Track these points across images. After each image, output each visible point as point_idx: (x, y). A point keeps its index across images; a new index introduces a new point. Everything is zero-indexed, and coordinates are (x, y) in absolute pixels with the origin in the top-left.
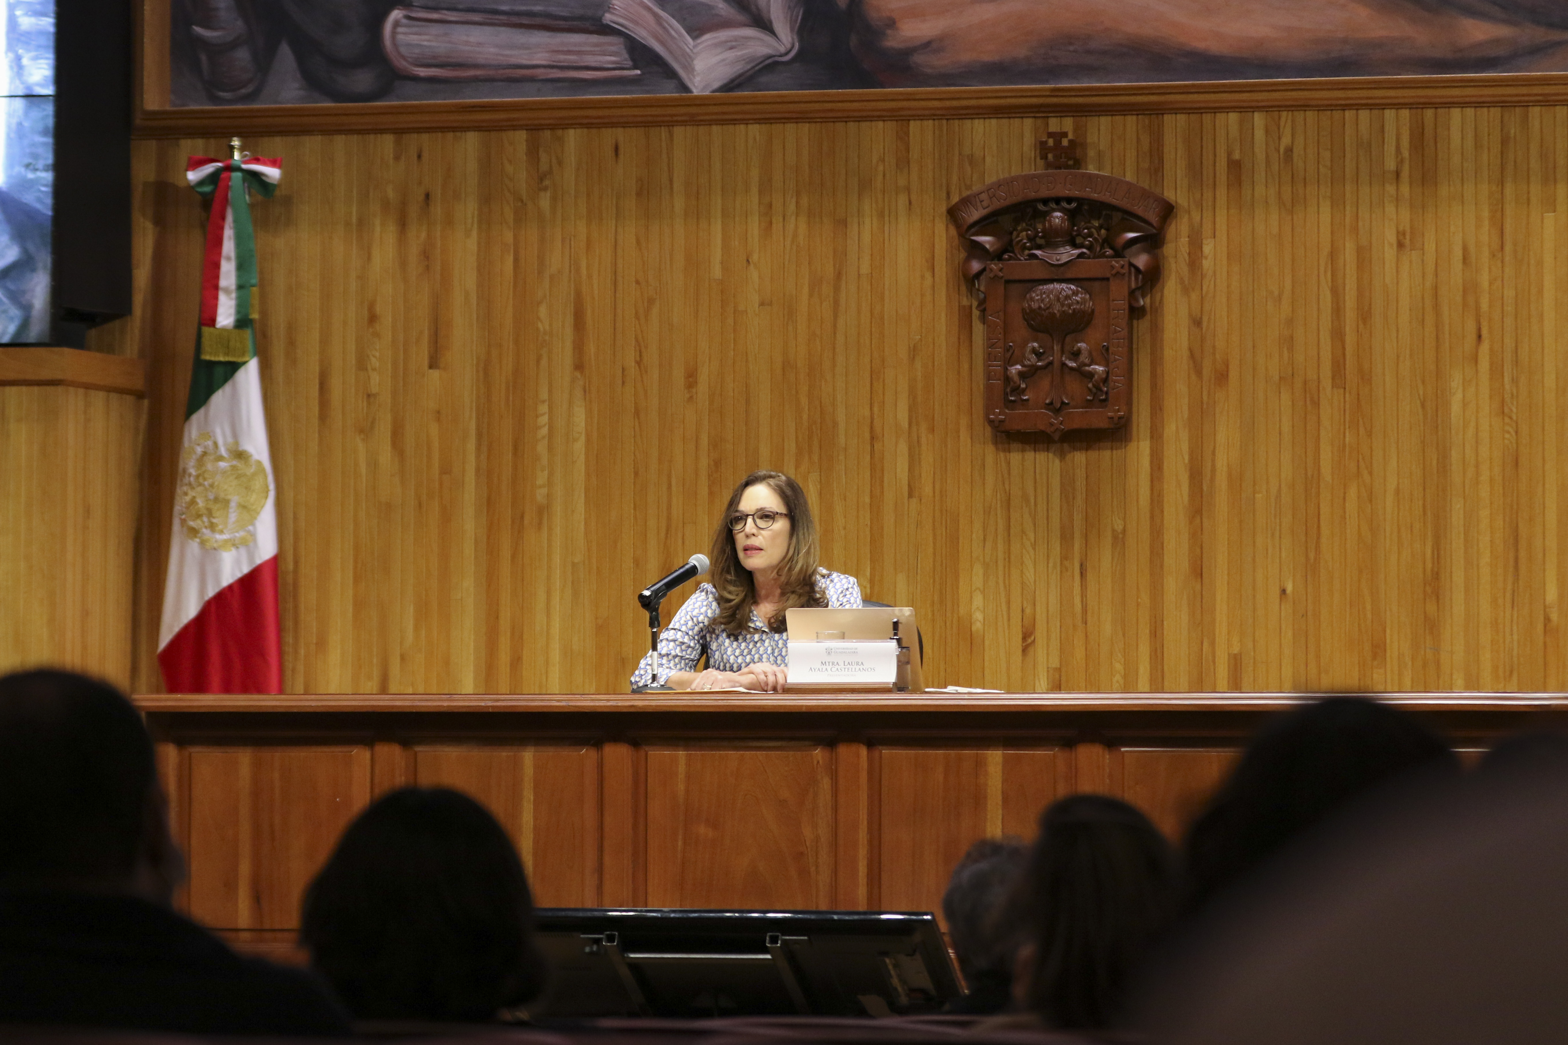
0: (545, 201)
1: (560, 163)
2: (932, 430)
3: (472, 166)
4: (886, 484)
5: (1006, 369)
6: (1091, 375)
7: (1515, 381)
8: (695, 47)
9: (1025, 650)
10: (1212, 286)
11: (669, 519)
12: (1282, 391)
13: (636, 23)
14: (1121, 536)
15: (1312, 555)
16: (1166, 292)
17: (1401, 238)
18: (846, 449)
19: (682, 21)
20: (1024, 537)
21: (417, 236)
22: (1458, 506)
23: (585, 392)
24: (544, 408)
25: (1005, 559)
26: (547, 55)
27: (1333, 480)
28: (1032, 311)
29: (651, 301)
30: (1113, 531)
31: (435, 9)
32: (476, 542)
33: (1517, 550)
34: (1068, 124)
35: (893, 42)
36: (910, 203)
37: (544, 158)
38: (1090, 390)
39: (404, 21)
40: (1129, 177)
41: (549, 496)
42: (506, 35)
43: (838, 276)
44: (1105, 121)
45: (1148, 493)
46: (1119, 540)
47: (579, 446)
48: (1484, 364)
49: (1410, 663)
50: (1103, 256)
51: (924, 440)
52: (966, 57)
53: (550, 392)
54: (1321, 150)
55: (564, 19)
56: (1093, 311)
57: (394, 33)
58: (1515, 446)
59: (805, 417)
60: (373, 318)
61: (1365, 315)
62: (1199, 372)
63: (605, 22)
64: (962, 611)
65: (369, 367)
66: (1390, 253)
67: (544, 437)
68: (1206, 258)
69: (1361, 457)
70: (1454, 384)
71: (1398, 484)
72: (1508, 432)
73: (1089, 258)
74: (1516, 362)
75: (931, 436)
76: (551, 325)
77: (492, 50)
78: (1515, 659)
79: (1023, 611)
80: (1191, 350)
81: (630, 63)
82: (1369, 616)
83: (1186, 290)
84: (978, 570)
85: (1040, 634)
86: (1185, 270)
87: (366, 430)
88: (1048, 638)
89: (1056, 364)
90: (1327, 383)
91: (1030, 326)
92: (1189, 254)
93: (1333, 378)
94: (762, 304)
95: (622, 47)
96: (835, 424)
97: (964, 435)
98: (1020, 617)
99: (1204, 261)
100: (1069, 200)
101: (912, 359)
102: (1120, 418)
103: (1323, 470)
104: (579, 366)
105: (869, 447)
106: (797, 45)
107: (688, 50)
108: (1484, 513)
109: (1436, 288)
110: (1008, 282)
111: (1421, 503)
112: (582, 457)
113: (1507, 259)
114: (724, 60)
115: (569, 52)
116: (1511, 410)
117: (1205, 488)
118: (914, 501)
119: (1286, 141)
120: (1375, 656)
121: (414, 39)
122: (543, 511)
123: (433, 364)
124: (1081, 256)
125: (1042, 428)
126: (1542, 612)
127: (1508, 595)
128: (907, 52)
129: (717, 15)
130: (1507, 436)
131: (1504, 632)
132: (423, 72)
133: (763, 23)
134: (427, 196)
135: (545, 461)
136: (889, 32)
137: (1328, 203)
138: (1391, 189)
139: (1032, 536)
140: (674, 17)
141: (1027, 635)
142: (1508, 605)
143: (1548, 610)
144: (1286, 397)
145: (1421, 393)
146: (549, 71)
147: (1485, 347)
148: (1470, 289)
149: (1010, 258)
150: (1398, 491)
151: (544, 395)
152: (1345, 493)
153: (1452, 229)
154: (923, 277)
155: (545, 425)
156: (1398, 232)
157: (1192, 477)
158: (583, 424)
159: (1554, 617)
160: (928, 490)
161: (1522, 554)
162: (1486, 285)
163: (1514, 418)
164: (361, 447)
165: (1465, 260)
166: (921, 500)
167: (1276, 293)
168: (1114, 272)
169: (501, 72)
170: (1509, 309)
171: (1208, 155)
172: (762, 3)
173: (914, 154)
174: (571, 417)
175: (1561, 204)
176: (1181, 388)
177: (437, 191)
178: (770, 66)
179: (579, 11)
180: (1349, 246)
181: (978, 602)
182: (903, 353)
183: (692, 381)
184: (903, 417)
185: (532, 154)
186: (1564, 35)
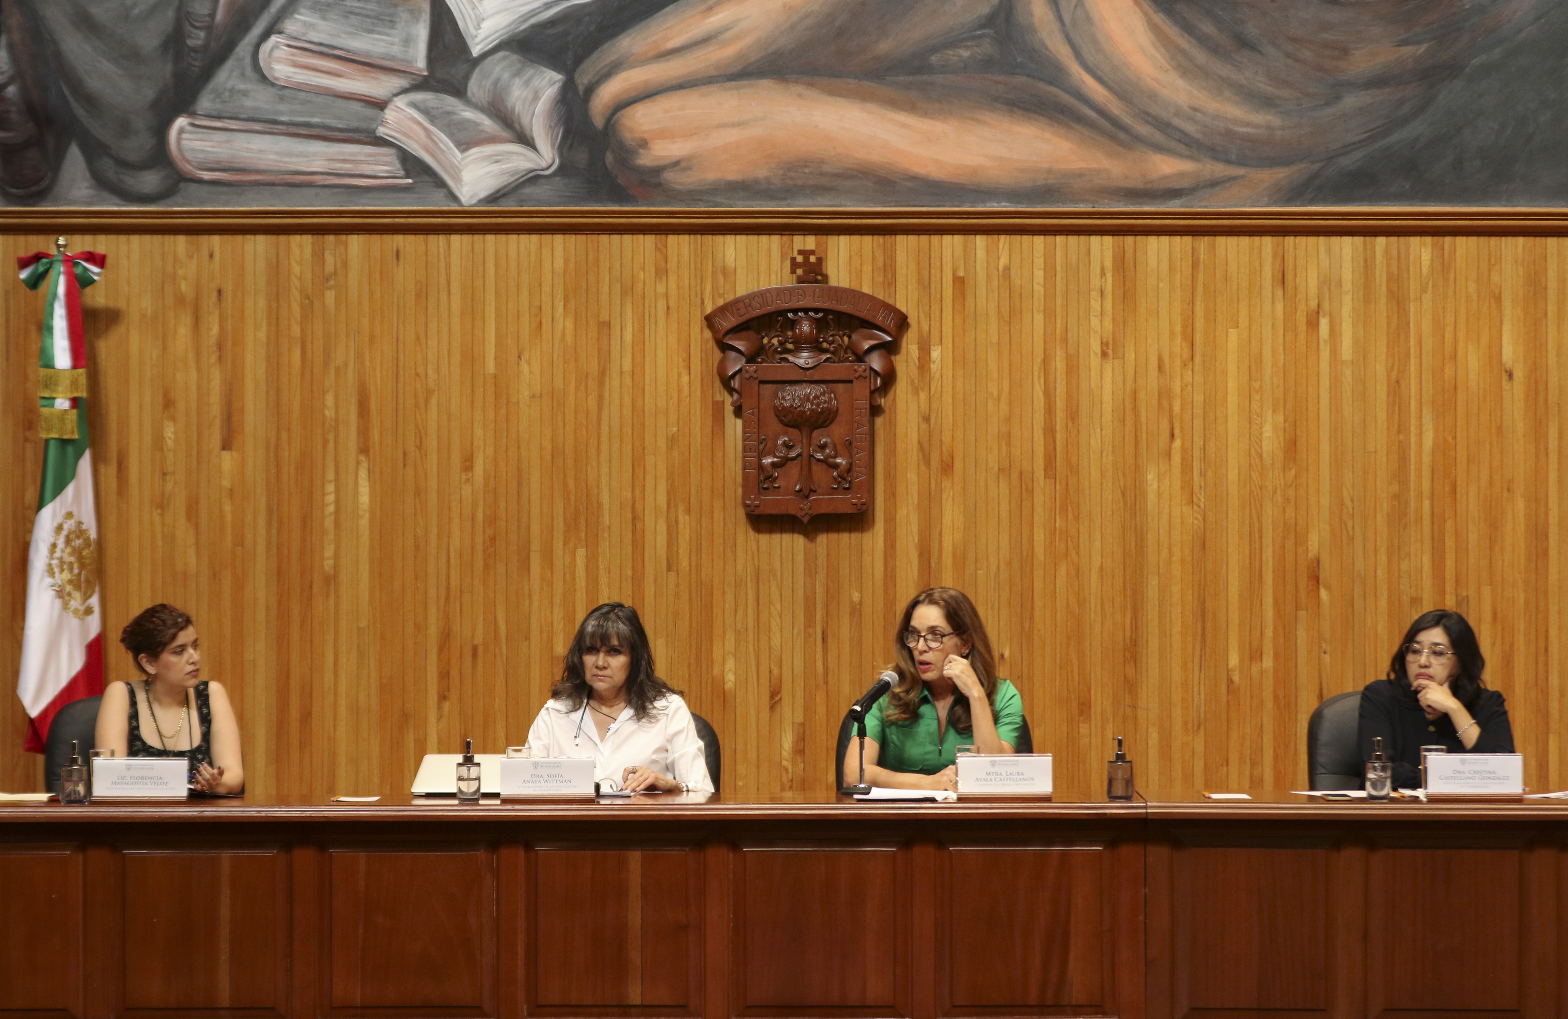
0: (330, 297)
1: (345, 265)
2: (688, 511)
3: (262, 265)
4: (646, 559)
5: (760, 460)
6: (836, 466)
7: (1203, 474)
8: (463, 159)
9: (772, 707)
10: (939, 387)
11: (448, 588)
12: (1000, 480)
13: (409, 137)
14: (858, 607)
15: (1027, 625)
16: (898, 391)
17: (1104, 348)
18: (609, 527)
19: (451, 136)
20: (772, 607)
21: (210, 327)
22: (1154, 583)
23: (369, 473)
24: (330, 488)
25: (754, 627)
26: (324, 163)
27: (1045, 559)
28: (784, 408)
29: (429, 393)
30: (851, 601)
31: (219, 118)
32: (268, 608)
33: (1204, 621)
34: (810, 242)
35: (645, 160)
36: (668, 308)
37: (329, 259)
38: (834, 478)
39: (189, 128)
40: (866, 290)
41: (336, 567)
42: (285, 144)
43: (603, 373)
44: (844, 240)
45: (882, 569)
46: (856, 611)
47: (364, 522)
48: (1177, 459)
49: (1111, 719)
50: (846, 360)
51: (681, 519)
52: (711, 176)
53: (337, 473)
54: (1035, 270)
55: (341, 130)
56: (837, 409)
57: (179, 140)
58: (1202, 529)
59: (573, 497)
60: (168, 404)
61: (1073, 415)
62: (928, 464)
63: (378, 135)
64: (716, 671)
65: (165, 449)
66: (1095, 361)
67: (331, 514)
68: (934, 362)
69: (1069, 539)
70: (1150, 477)
71: (1102, 562)
72: (1197, 519)
73: (834, 362)
74: (1204, 458)
75: (687, 517)
76: (337, 413)
77: (272, 157)
78: (1202, 715)
79: (770, 672)
80: (919, 443)
81: (402, 173)
82: (1076, 677)
83: (916, 391)
84: (730, 637)
85: (786, 693)
86: (914, 372)
87: (162, 505)
88: (794, 697)
89: (805, 455)
90: (1040, 474)
91: (782, 422)
92: (919, 359)
93: (1045, 470)
94: (533, 396)
95: (395, 157)
96: (600, 505)
97: (718, 516)
98: (768, 678)
99: (932, 366)
100: (817, 311)
101: (670, 448)
102: (863, 504)
103: (1036, 550)
104: (364, 450)
105: (630, 527)
106: (557, 161)
107: (456, 163)
108: (1176, 589)
109: (1135, 393)
110: (762, 382)
111: (1121, 580)
112: (367, 532)
113: (1196, 368)
114: (488, 173)
115: (344, 161)
116: (1200, 500)
117: (933, 565)
118: (672, 575)
119: (1003, 261)
120: (1081, 713)
121: (197, 145)
122: (331, 580)
123: (226, 445)
124: (826, 360)
125: (793, 513)
126: (1226, 675)
127: (1197, 660)
128: (657, 171)
129: (483, 131)
130: (1196, 522)
131: (1193, 692)
132: (207, 175)
133: (525, 140)
134: (219, 292)
135: (331, 536)
136: (641, 151)
137: (1041, 316)
138: (1096, 304)
139: (778, 606)
140: (442, 131)
141: (775, 694)
142: (1197, 668)
143: (1230, 673)
144: (1004, 486)
145: (1122, 483)
146: (325, 177)
147: (1177, 443)
148: (1164, 394)
149: (763, 361)
150: (1101, 568)
151: (331, 475)
152: (1056, 570)
153: (1149, 341)
154: (679, 375)
155: (331, 503)
156: (1102, 343)
157: (921, 555)
158: (367, 501)
159: (1236, 678)
160: (685, 564)
161: (1209, 625)
162: (1178, 390)
163: (1202, 506)
164: (158, 520)
165: (1160, 368)
166: (678, 574)
167: (996, 394)
168: (857, 375)
169: (281, 177)
170: (1198, 411)
171: (935, 272)
172: (525, 121)
173: (672, 264)
174: (356, 494)
175: (1243, 321)
176: (912, 476)
177: (228, 288)
178: (533, 178)
179: (354, 124)
180: (1060, 354)
181: (730, 664)
182: (662, 443)
183: (468, 464)
184: (662, 499)
185: (318, 256)
186: (1240, 171)
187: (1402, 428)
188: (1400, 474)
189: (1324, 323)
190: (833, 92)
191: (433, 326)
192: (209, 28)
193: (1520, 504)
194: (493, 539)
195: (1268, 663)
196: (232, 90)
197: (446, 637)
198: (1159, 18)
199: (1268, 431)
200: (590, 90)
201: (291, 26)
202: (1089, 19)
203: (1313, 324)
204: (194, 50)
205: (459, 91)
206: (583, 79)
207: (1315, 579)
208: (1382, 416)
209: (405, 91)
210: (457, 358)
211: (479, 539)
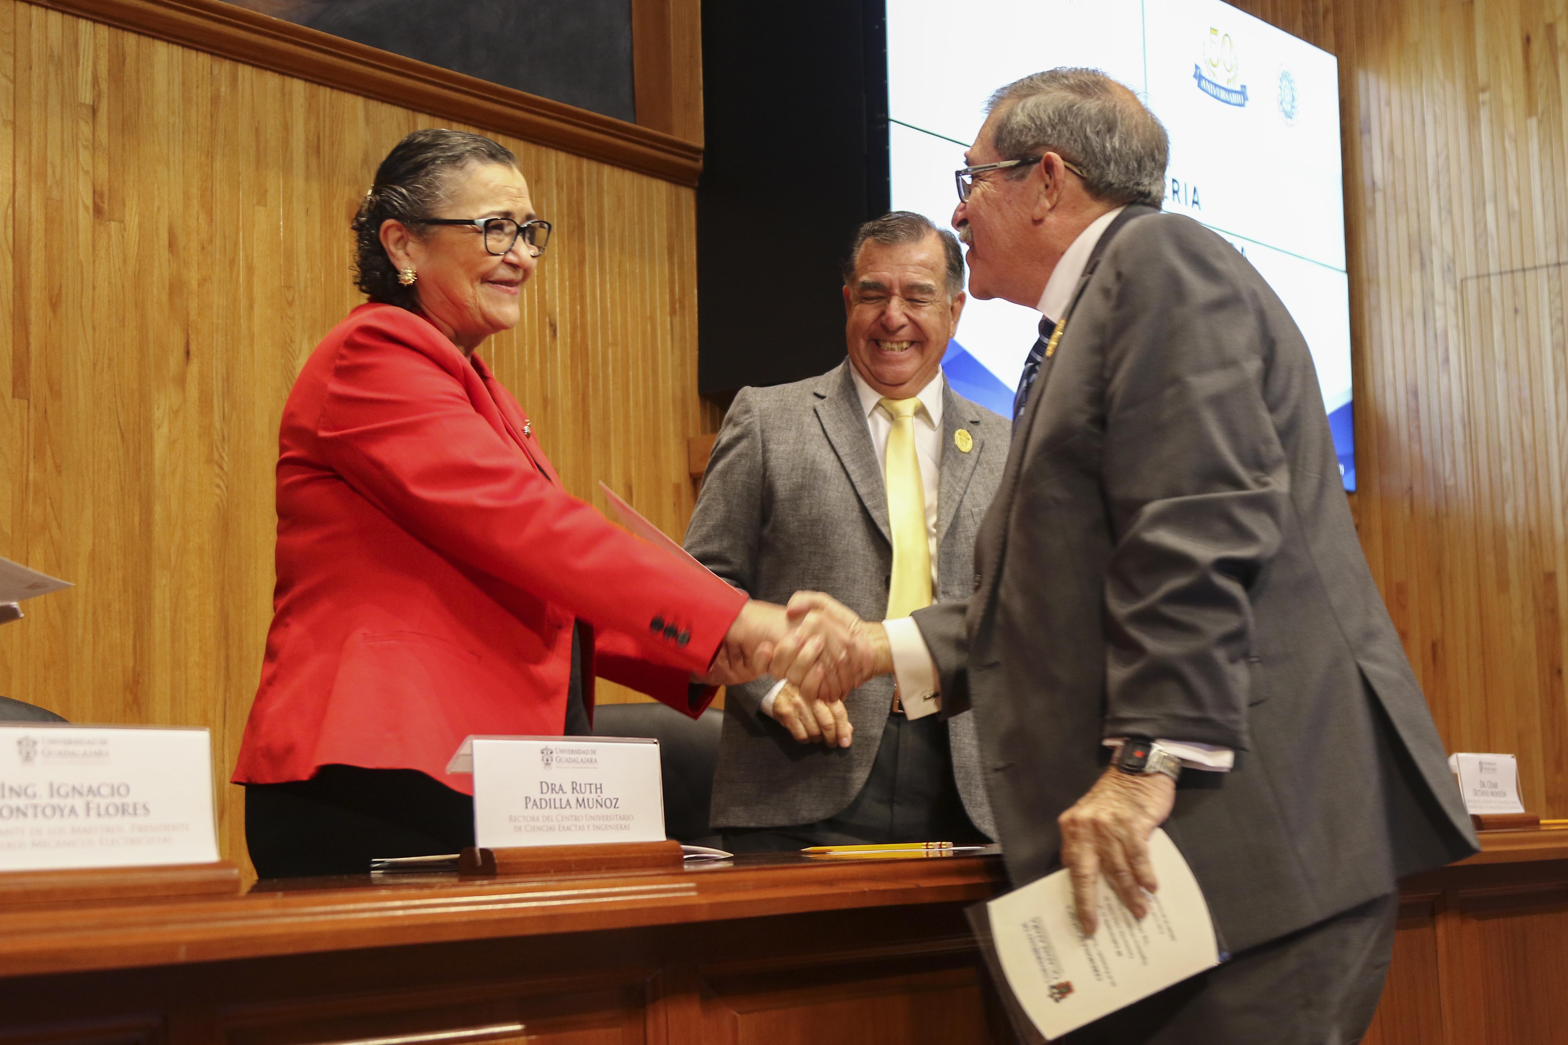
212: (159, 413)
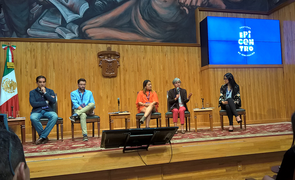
0: (49, 50)
1: (51, 46)
3: (40, 46)
4: (91, 81)
7: (155, 71)
9: (107, 98)
10: (125, 62)
11: (66, 85)
13: (59, 32)
14: (117, 86)
15: (136, 88)
21: (33, 53)
23: (55, 71)
25: (104, 89)
26: (48, 35)
29: (62, 62)
31: (34, 29)
34: (110, 45)
35: (89, 36)
36: (93, 52)
37: (49, 45)
39: (30, 30)
40: (116, 51)
42: (43, 32)
43: (85, 60)
44: (113, 45)
45: (119, 82)
47: (54, 77)
48: (152, 70)
52: (97, 38)
54: (135, 49)
55: (50, 31)
57: (29, 32)
58: (155, 78)
60: (27, 63)
61: (140, 65)
62: (124, 70)
63: (55, 32)
64: (100, 94)
65: (27, 68)
66: (142, 59)
67: (50, 77)
68: (124, 59)
75: (96, 76)
76: (50, 64)
77: (41, 34)
80: (123, 68)
83: (123, 62)
84: (102, 90)
86: (122, 60)
87: (27, 76)
88: (109, 97)
93: (137, 71)
94: (76, 62)
95: (57, 35)
96: (85, 75)
97: (100, 76)
98: (106, 95)
104: (54, 68)
105: (89, 78)
106: (78, 36)
107: (65, 35)
109: (147, 63)
112: (55, 79)
113: (153, 60)
114: (70, 37)
115: (51, 35)
116: (154, 74)
117: (125, 82)
118: (94, 83)
119: (132, 48)
121: (31, 32)
123: (35, 68)
125: (108, 76)
129: (68, 32)
132: (32, 36)
133: (74, 33)
135: (50, 79)
137: (136, 54)
138: (142, 53)
139: (107, 87)
140: (63, 32)
144: (133, 73)
145: (146, 72)
147: (152, 68)
148: (150, 63)
151: (50, 72)
153: (148, 57)
156: (143, 57)
160: (96, 82)
162: (152, 62)
164: (26, 77)
165: (150, 60)
167: (132, 63)
169: (42, 36)
170: (154, 65)
171: (124, 49)
172: (74, 31)
173: (93, 47)
174: (53, 74)
175: (158, 55)
176: (122, 72)
177: (35, 49)
178: (75, 38)
179: (52, 30)
180: (139, 58)
181: (102, 93)
182: (92, 68)
183: (68, 70)
184: (93, 74)
185: (47, 45)
186: (156, 40)
187: (175, 67)
188: (175, 71)
189: (167, 55)
190: (111, 29)
191: (63, 54)
192: (33, 18)
193: (187, 74)
194: (71, 79)
195: (162, 92)
196: (36, 26)
197: (65, 91)
198: (147, 23)
199: (161, 67)
200: (82, 28)
201: (43, 18)
202: (139, 23)
203: (165, 55)
204: (30, 21)
205: (66, 27)
206: (81, 26)
207: (167, 82)
208: (173, 65)
209: (58, 27)
210: (66, 58)
211: (69, 79)
212: (149, 71)
